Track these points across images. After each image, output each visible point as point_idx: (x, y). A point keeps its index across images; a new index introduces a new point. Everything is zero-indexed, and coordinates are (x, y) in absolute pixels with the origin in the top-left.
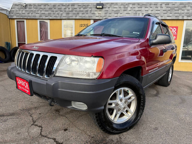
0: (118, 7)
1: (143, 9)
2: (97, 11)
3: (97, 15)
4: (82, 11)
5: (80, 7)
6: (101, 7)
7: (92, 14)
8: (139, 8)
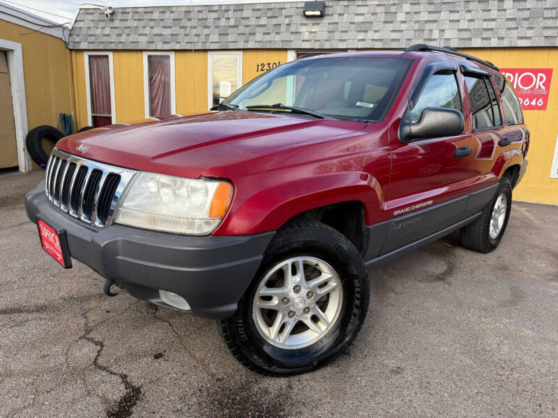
0: (369, 13)
1: (444, 15)
2: (306, 24)
3: (306, 36)
4: (265, 26)
5: (258, 14)
6: (318, 13)
7: (292, 33)
8: (432, 15)
